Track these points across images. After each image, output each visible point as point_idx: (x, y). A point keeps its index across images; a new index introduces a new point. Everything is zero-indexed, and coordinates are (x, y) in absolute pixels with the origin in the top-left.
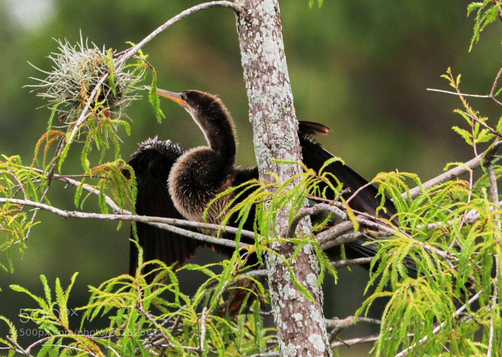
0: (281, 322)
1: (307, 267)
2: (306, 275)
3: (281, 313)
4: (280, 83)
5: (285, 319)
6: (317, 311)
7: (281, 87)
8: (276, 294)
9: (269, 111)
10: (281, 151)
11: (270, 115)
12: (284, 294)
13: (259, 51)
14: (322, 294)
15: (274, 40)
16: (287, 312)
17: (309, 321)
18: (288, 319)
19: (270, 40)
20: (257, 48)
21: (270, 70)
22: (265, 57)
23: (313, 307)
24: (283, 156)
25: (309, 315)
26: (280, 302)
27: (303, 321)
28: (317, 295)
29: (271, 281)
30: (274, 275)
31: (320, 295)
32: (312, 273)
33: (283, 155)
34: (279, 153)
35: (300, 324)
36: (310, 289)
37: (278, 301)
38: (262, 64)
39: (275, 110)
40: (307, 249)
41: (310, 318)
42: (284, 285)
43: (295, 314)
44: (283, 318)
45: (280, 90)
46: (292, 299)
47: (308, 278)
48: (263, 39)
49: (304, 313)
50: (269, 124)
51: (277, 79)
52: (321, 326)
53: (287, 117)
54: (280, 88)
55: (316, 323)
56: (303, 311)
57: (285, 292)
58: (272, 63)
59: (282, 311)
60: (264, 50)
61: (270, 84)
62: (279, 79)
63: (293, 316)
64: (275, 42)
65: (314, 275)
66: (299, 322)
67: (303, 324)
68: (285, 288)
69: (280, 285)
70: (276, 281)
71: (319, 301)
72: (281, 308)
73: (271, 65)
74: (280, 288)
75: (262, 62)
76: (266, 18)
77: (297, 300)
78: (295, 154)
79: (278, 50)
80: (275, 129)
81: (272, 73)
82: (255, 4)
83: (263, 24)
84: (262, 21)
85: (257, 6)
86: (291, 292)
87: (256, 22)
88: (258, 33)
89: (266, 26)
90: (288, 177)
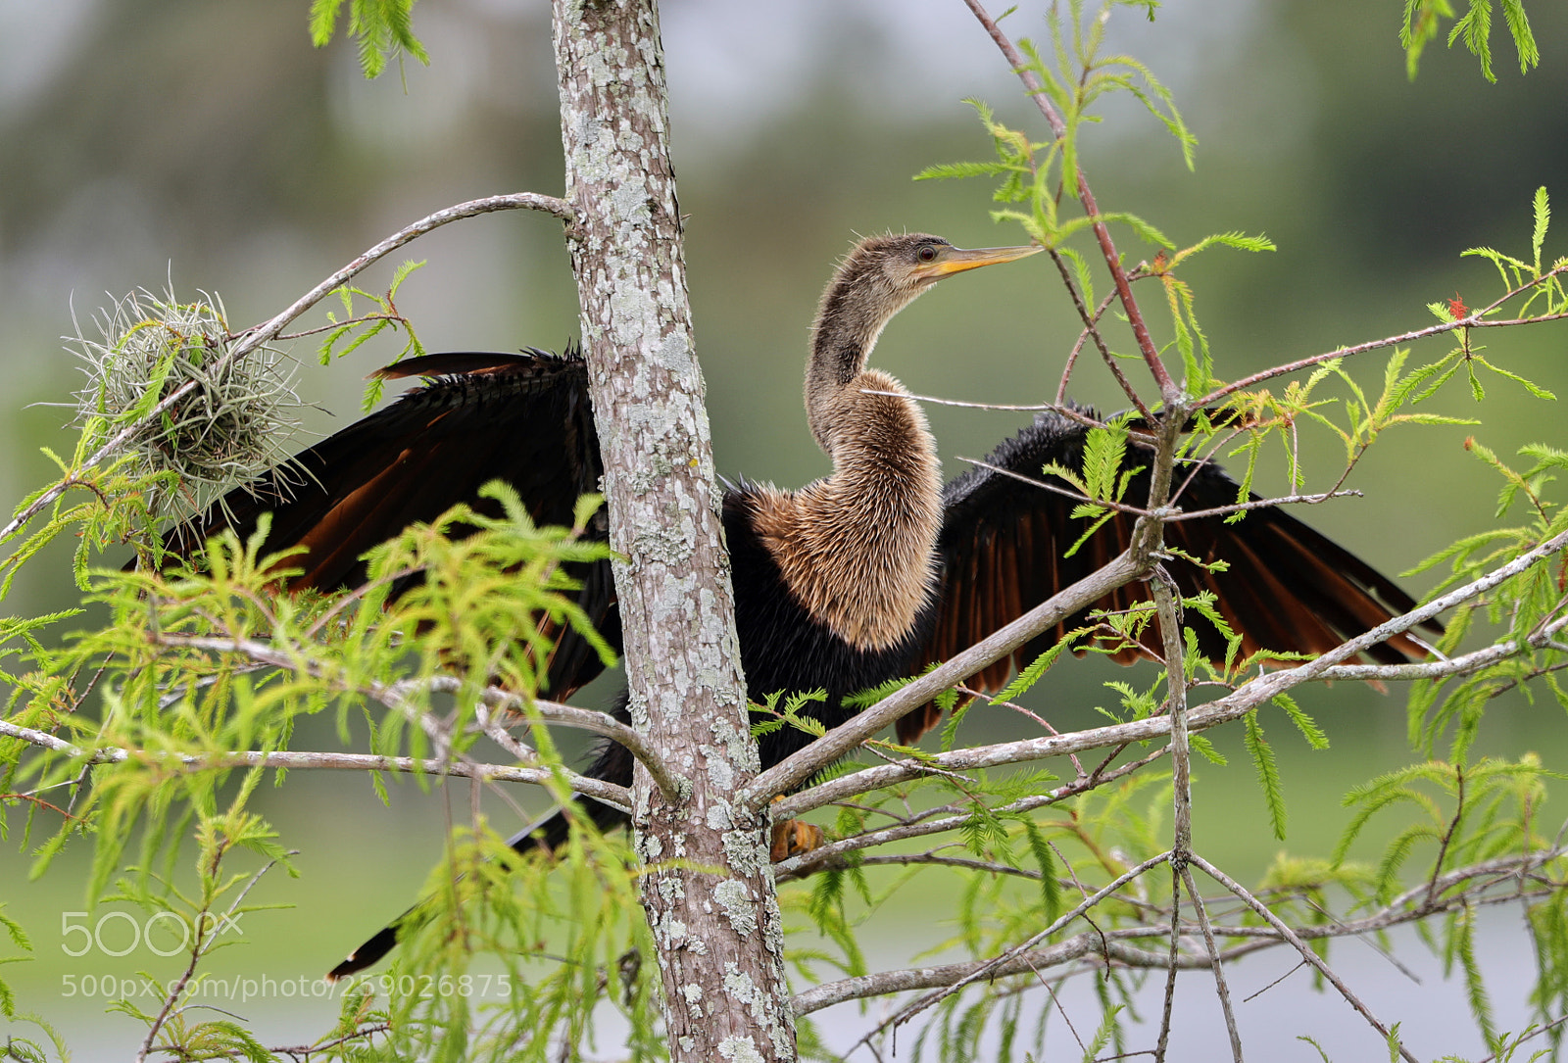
4: (654, 395)
6: (745, 975)
7: (658, 406)
9: (626, 469)
10: (653, 569)
11: (628, 479)
13: (605, 316)
15: (641, 287)
17: (721, 1002)
19: (630, 287)
20: (601, 308)
21: (629, 363)
22: (618, 331)
24: (658, 582)
25: (720, 986)
27: (702, 1003)
33: (657, 577)
34: (648, 575)
35: (696, 1011)
38: (612, 348)
39: (640, 465)
41: (722, 993)
43: (685, 984)
46: (678, 945)
47: (718, 890)
48: (614, 286)
49: (706, 982)
50: (627, 501)
51: (647, 385)
53: (673, 483)
54: (655, 408)
55: (739, 1007)
56: (705, 977)
57: (664, 930)
58: (634, 344)
60: (615, 312)
61: (629, 398)
62: (654, 386)
63: (681, 989)
64: (646, 291)
66: (695, 1006)
67: (705, 1009)
68: (664, 919)
75: (610, 344)
76: (620, 232)
77: (690, 948)
78: (694, 574)
79: (655, 312)
80: (641, 514)
81: (633, 372)
82: (595, 197)
83: (612, 248)
84: (609, 239)
85: (598, 203)
86: (677, 930)
87: (595, 243)
88: (601, 270)
89: (618, 253)
90: (669, 635)
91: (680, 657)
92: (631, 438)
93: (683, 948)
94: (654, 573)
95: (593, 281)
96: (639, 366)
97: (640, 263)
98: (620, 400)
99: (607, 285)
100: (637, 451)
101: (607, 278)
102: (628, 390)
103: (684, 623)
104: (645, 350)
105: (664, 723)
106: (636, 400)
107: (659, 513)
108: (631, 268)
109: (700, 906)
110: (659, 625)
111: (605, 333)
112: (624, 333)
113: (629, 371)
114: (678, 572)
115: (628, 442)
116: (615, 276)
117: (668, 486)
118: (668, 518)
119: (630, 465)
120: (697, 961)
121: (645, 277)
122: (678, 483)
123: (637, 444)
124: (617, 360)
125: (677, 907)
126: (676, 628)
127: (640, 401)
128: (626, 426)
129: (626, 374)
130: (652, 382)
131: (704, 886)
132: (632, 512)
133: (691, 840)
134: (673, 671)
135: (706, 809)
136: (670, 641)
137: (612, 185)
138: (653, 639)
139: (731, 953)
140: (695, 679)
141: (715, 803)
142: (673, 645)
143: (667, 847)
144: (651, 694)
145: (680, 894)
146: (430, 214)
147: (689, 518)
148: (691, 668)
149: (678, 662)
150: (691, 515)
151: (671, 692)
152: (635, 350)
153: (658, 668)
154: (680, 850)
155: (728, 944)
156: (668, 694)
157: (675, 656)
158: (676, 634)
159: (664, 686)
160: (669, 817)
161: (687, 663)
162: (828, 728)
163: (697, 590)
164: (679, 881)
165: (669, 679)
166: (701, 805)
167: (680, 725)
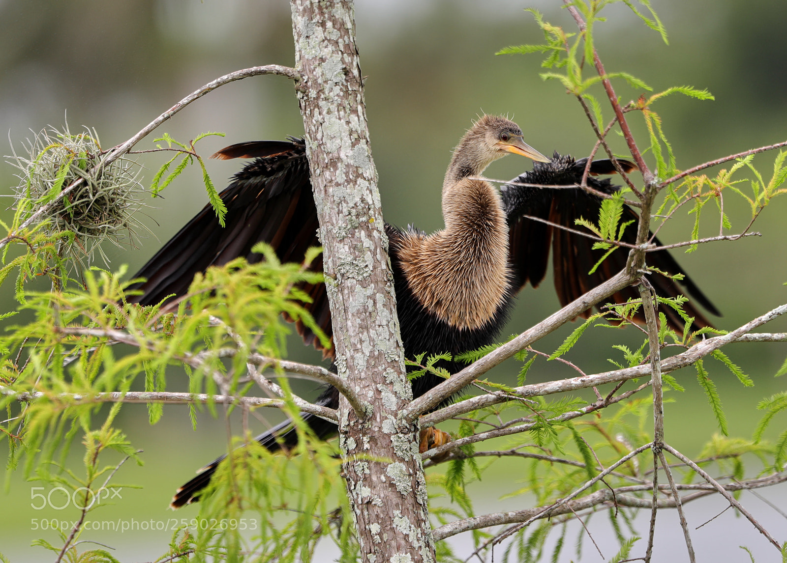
1: (388, 452)
2: (387, 466)
4: (348, 181)
9: (332, 224)
10: (348, 283)
11: (334, 230)
13: (319, 136)
15: (340, 119)
17: (391, 533)
19: (334, 119)
20: (317, 132)
21: (334, 163)
22: (326, 145)
23: (397, 512)
24: (352, 290)
25: (391, 524)
27: (381, 534)
28: (406, 493)
32: (397, 463)
33: (351, 287)
34: (346, 286)
35: (378, 539)
36: (392, 485)
38: (323, 155)
39: (340, 222)
40: (389, 427)
41: (392, 529)
42: (356, 482)
43: (371, 524)
46: (366, 501)
47: (389, 469)
48: (323, 119)
49: (383, 522)
50: (333, 243)
51: (344, 176)
52: (411, 539)
53: (360, 231)
54: (349, 189)
55: (403, 536)
56: (382, 519)
57: (358, 492)
58: (336, 152)
60: (325, 134)
61: (334, 183)
63: (368, 526)
66: (376, 536)
67: (382, 538)
68: (358, 486)
75: (323, 152)
76: (327, 87)
77: (373, 503)
78: (373, 285)
79: (348, 133)
80: (341, 251)
81: (336, 168)
82: (312, 67)
83: (322, 96)
84: (321, 91)
85: (314, 70)
86: (365, 492)
87: (313, 93)
88: (316, 109)
89: (326, 99)
90: (358, 321)
91: (365, 333)
92: (335, 207)
93: (369, 503)
94: (349, 285)
95: (312, 115)
96: (339, 165)
97: (339, 105)
98: (328, 184)
99: (320, 118)
100: (338, 214)
101: (320, 114)
102: (333, 179)
103: (367, 314)
104: (342, 155)
105: (356, 372)
106: (338, 185)
107: (352, 250)
108: (333, 108)
109: (379, 478)
110: (353, 315)
111: (319, 146)
112: (330, 146)
113: (333, 167)
114: (363, 283)
115: (333, 209)
116: (324, 113)
117: (357, 234)
118: (357, 253)
119: (335, 222)
120: (377, 510)
121: (342, 113)
122: (363, 233)
123: (339, 210)
124: (326, 161)
125: (365, 479)
126: (362, 317)
127: (340, 185)
128: (332, 200)
129: (332, 169)
130: (347, 174)
131: (381, 468)
132: (336, 249)
133: (372, 440)
134: (361, 341)
135: (381, 422)
136: (359, 324)
137: (322, 60)
138: (349, 323)
139: (397, 505)
140: (374, 346)
141: (386, 418)
142: (361, 327)
143: (359, 443)
144: (348, 355)
145: (367, 471)
146: (217, 78)
147: (369, 253)
148: (371, 340)
149: (364, 336)
150: (370, 251)
151: (360, 354)
152: (336, 155)
153: (352, 340)
154: (366, 446)
155: (395, 500)
156: (358, 355)
157: (362, 333)
158: (363, 320)
159: (356, 350)
160: (360, 426)
161: (369, 337)
162: (451, 374)
163: (375, 294)
164: (366, 463)
165: (359, 346)
166: (378, 420)
167: (366, 373)
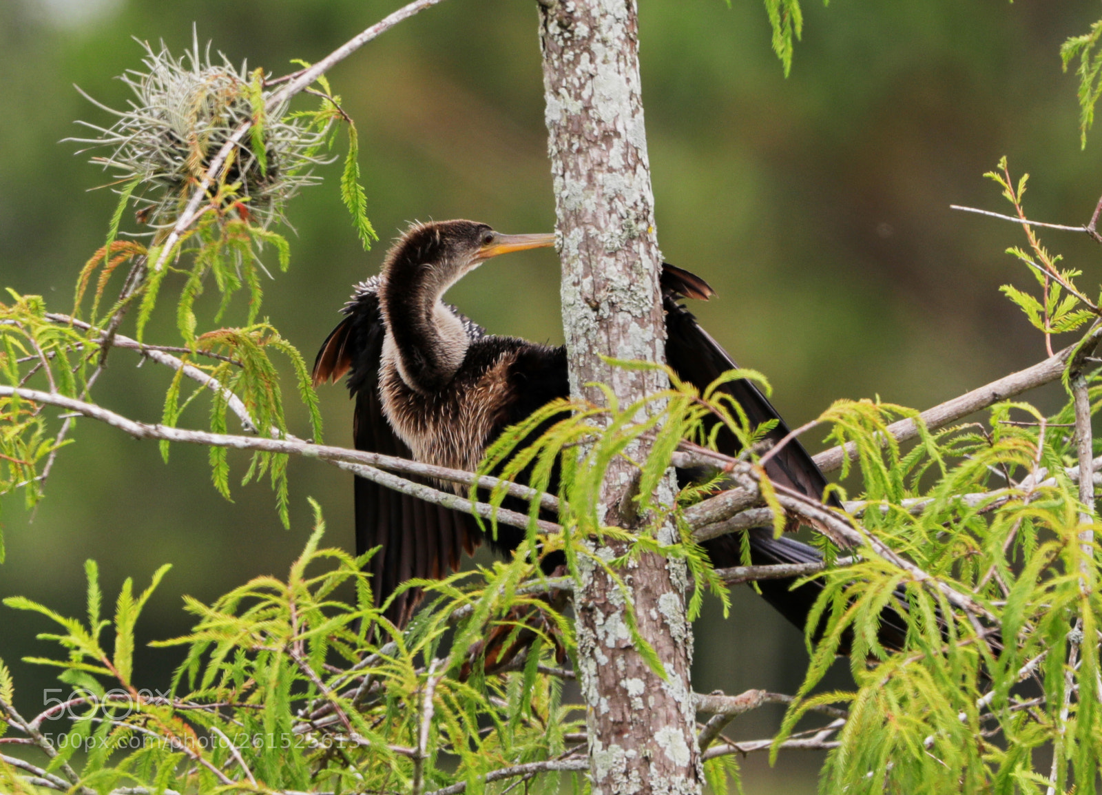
0: (596, 695)
1: (662, 576)
2: (659, 596)
3: (598, 675)
4: (627, 167)
5: (606, 691)
6: (678, 676)
7: (629, 177)
8: (590, 632)
9: (598, 228)
10: (620, 318)
11: (600, 238)
12: (606, 633)
13: (586, 94)
14: (692, 640)
15: (619, 72)
16: (611, 673)
17: (660, 697)
18: (612, 690)
19: (612, 73)
20: (582, 86)
21: (608, 136)
22: (597, 108)
23: (668, 666)
24: (624, 329)
25: (660, 684)
26: (598, 651)
27: (644, 697)
28: (679, 641)
29: (581, 603)
30: (588, 592)
31: (686, 641)
32: (671, 592)
33: (623, 326)
34: (615, 323)
35: (638, 703)
36: (665, 626)
37: (592, 649)
38: (591, 123)
39: (611, 226)
40: (665, 539)
41: (661, 691)
42: (608, 615)
43: (628, 680)
44: (601, 687)
45: (627, 182)
46: (624, 645)
47: (661, 601)
48: (596, 69)
49: (648, 679)
50: (596, 255)
51: (621, 158)
52: (683, 709)
53: (638, 244)
54: (626, 179)
55: (674, 703)
56: (647, 674)
57: (608, 631)
58: (611, 122)
59: (600, 672)
60: (596, 92)
61: (604, 168)
62: (626, 159)
63: (623, 683)
64: (622, 77)
65: (675, 597)
66: (637, 699)
67: (645, 703)
68: (610, 621)
69: (600, 615)
70: (591, 604)
71: (683, 654)
72: (598, 664)
73: (610, 126)
74: (599, 621)
75: (589, 118)
76: (605, 23)
78: (652, 325)
79: (628, 95)
80: (610, 269)
81: (610, 146)
83: (597, 36)
84: (596, 28)
86: (624, 631)
87: (581, 30)
88: (585, 54)
89: (603, 41)
90: (631, 377)
91: (640, 395)
92: (604, 202)
93: (629, 648)
95: (575, 62)
97: (619, 53)
98: (596, 168)
99: (591, 68)
100: (610, 213)
101: (591, 61)
102: (605, 160)
104: (620, 128)
107: (628, 269)
108: (612, 55)
111: (585, 109)
112: (604, 111)
113: (606, 144)
114: (640, 320)
115: (602, 205)
116: (598, 61)
117: (635, 247)
118: (634, 275)
119: (602, 225)
121: (622, 65)
122: (642, 245)
123: (611, 208)
124: (596, 133)
126: (637, 371)
127: (615, 171)
128: (601, 192)
129: (604, 147)
130: (625, 156)
131: (651, 596)
132: (601, 266)
136: (631, 381)
138: (616, 378)
139: (669, 657)
141: (663, 525)
142: (634, 386)
147: (649, 277)
148: (648, 407)
152: (612, 126)
157: (636, 395)
158: (637, 376)
